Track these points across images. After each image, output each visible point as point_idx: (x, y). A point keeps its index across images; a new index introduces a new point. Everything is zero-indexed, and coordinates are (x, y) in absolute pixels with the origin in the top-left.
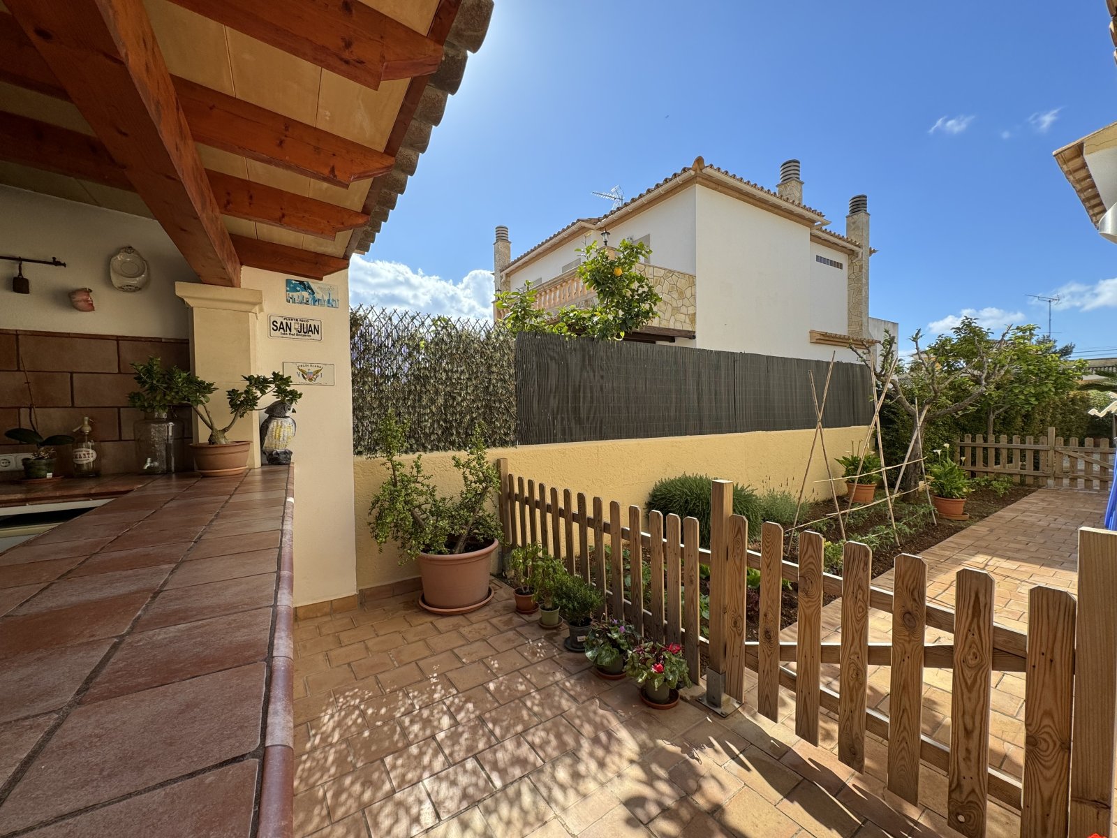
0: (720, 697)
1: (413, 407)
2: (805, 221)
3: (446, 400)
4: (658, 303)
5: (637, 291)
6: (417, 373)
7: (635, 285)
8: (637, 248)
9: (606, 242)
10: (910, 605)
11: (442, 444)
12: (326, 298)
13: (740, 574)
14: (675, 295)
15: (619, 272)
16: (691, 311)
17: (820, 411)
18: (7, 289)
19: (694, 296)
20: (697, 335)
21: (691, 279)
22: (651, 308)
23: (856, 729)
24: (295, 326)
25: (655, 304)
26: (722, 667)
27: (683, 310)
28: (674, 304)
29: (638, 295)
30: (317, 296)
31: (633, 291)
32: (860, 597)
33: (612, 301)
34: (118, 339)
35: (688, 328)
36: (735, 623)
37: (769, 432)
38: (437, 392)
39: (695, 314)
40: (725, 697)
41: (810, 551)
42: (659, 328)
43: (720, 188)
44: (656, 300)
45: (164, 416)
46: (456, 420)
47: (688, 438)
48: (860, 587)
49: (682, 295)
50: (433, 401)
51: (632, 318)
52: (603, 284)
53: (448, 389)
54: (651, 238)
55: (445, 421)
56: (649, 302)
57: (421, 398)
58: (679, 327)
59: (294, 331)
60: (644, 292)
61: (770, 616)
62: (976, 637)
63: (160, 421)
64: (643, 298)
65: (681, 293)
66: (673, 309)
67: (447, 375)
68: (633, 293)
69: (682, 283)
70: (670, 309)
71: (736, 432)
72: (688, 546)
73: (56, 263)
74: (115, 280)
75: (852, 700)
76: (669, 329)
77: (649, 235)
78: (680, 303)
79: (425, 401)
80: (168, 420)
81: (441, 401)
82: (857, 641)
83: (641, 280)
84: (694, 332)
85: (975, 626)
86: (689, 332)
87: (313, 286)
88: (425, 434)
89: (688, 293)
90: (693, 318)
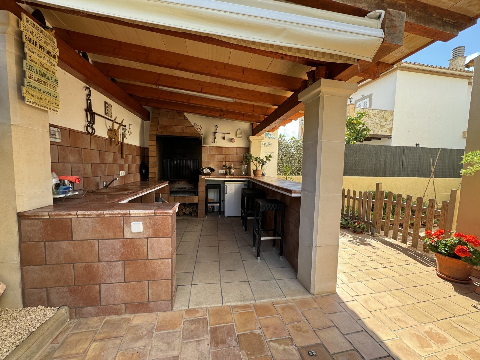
0: (374, 233)
1: (290, 163)
2: (465, 77)
3: (298, 162)
4: (369, 132)
5: (362, 128)
6: (291, 154)
7: (361, 126)
8: (363, 114)
9: (351, 102)
10: (419, 207)
11: (297, 174)
12: (273, 137)
13: (382, 205)
14: (382, 120)
15: (355, 122)
16: (390, 126)
17: (433, 169)
18: (222, 139)
19: (392, 120)
20: (392, 137)
21: (391, 113)
22: (366, 133)
23: (406, 235)
24: (267, 144)
25: (368, 132)
26: (375, 226)
27: (386, 126)
28: (382, 124)
29: (362, 129)
30: (272, 136)
31: (360, 128)
32: (409, 207)
33: (352, 131)
34: (237, 148)
35: (388, 134)
36: (380, 216)
37: (419, 178)
38: (296, 160)
39: (392, 128)
40: (375, 233)
41: (399, 198)
42: (373, 135)
43: (411, 70)
44: (369, 131)
45: (245, 164)
46: (301, 168)
47: (379, 177)
48: (409, 205)
49: (386, 120)
50: (295, 162)
51: (359, 137)
52: (349, 126)
53: (299, 159)
54: (373, 95)
55: (298, 168)
56: (366, 131)
57: (292, 161)
58: (383, 133)
59: (266, 145)
60: (364, 128)
61: (388, 213)
62: (432, 212)
63: (244, 165)
64: (364, 130)
65: (386, 119)
66: (381, 126)
67: (299, 155)
68: (360, 129)
69: (386, 115)
70: (379, 126)
71: (402, 177)
72: (369, 200)
73: (229, 133)
74: (238, 136)
75: (405, 229)
76: (378, 135)
77: (372, 94)
78: (384, 123)
79: (293, 161)
80: (246, 165)
81: (297, 162)
82: (408, 216)
83: (363, 124)
84: (391, 136)
85: (431, 210)
86: (388, 135)
87: (271, 134)
88: (293, 171)
89: (389, 119)
90: (391, 130)
